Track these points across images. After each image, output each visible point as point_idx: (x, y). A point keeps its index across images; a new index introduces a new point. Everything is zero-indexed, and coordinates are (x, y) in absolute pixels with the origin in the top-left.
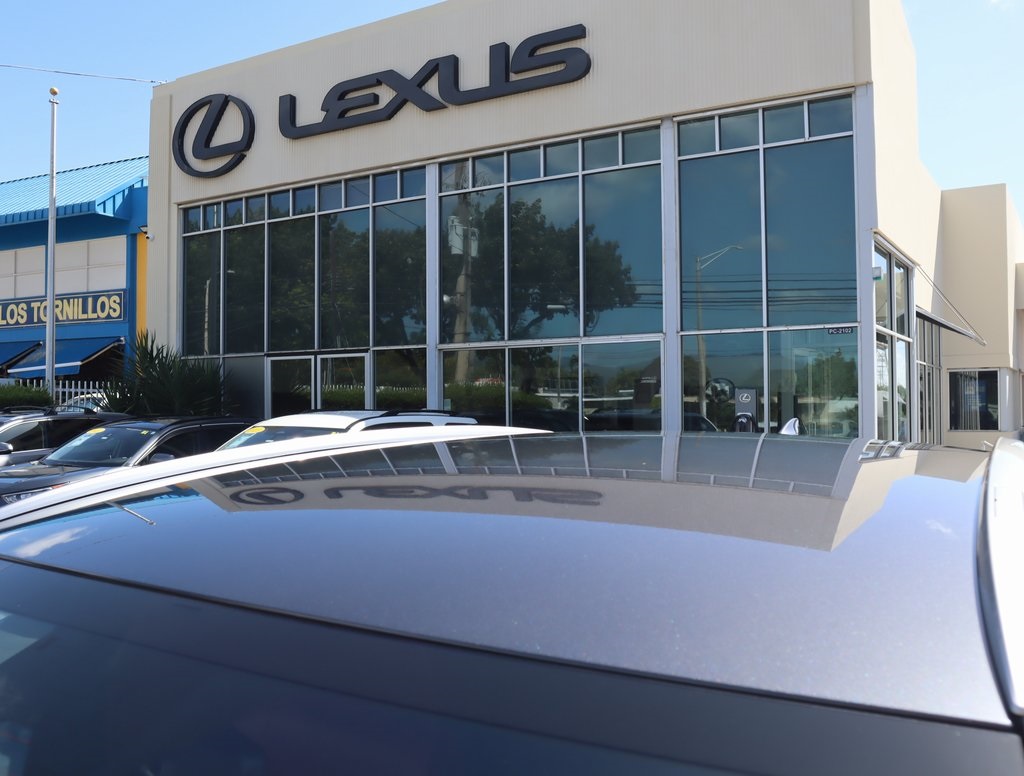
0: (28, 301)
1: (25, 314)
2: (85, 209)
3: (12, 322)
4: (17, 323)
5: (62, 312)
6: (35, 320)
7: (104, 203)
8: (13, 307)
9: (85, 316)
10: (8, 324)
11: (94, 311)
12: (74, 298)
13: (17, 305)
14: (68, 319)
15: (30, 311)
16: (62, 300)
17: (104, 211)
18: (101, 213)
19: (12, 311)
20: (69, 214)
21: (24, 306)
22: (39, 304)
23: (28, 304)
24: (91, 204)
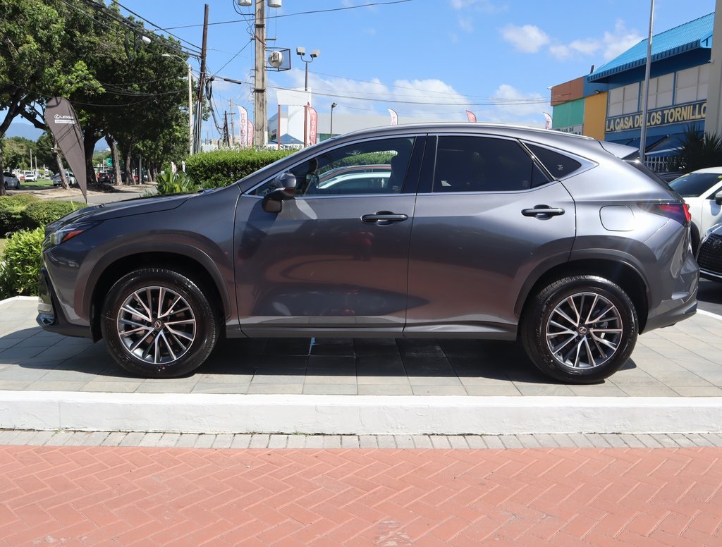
0: (662, 110)
1: (660, 118)
2: (694, 45)
3: (653, 123)
4: (656, 124)
5: (680, 115)
6: (666, 122)
7: (707, 39)
8: (654, 114)
9: (694, 117)
10: (651, 125)
11: (700, 113)
12: (688, 106)
13: (656, 112)
14: (684, 120)
15: (663, 116)
16: (681, 107)
17: (707, 45)
18: (705, 47)
19: (654, 116)
20: (685, 50)
21: (660, 113)
22: (668, 111)
23: (662, 111)
24: (698, 42)
